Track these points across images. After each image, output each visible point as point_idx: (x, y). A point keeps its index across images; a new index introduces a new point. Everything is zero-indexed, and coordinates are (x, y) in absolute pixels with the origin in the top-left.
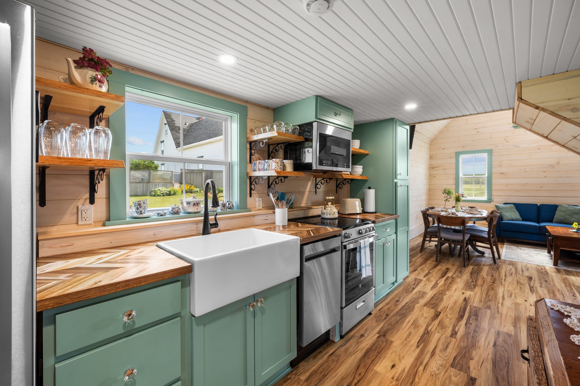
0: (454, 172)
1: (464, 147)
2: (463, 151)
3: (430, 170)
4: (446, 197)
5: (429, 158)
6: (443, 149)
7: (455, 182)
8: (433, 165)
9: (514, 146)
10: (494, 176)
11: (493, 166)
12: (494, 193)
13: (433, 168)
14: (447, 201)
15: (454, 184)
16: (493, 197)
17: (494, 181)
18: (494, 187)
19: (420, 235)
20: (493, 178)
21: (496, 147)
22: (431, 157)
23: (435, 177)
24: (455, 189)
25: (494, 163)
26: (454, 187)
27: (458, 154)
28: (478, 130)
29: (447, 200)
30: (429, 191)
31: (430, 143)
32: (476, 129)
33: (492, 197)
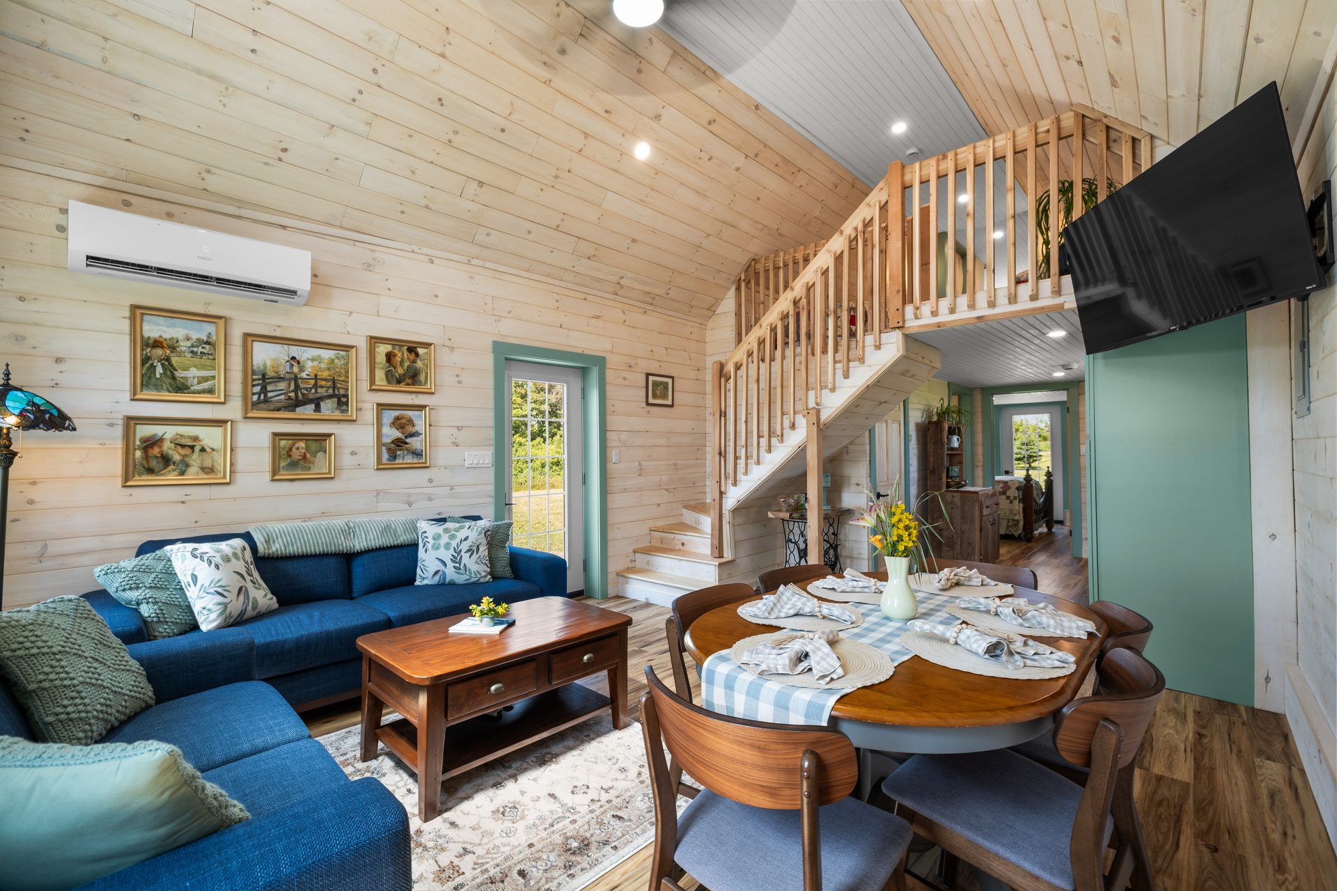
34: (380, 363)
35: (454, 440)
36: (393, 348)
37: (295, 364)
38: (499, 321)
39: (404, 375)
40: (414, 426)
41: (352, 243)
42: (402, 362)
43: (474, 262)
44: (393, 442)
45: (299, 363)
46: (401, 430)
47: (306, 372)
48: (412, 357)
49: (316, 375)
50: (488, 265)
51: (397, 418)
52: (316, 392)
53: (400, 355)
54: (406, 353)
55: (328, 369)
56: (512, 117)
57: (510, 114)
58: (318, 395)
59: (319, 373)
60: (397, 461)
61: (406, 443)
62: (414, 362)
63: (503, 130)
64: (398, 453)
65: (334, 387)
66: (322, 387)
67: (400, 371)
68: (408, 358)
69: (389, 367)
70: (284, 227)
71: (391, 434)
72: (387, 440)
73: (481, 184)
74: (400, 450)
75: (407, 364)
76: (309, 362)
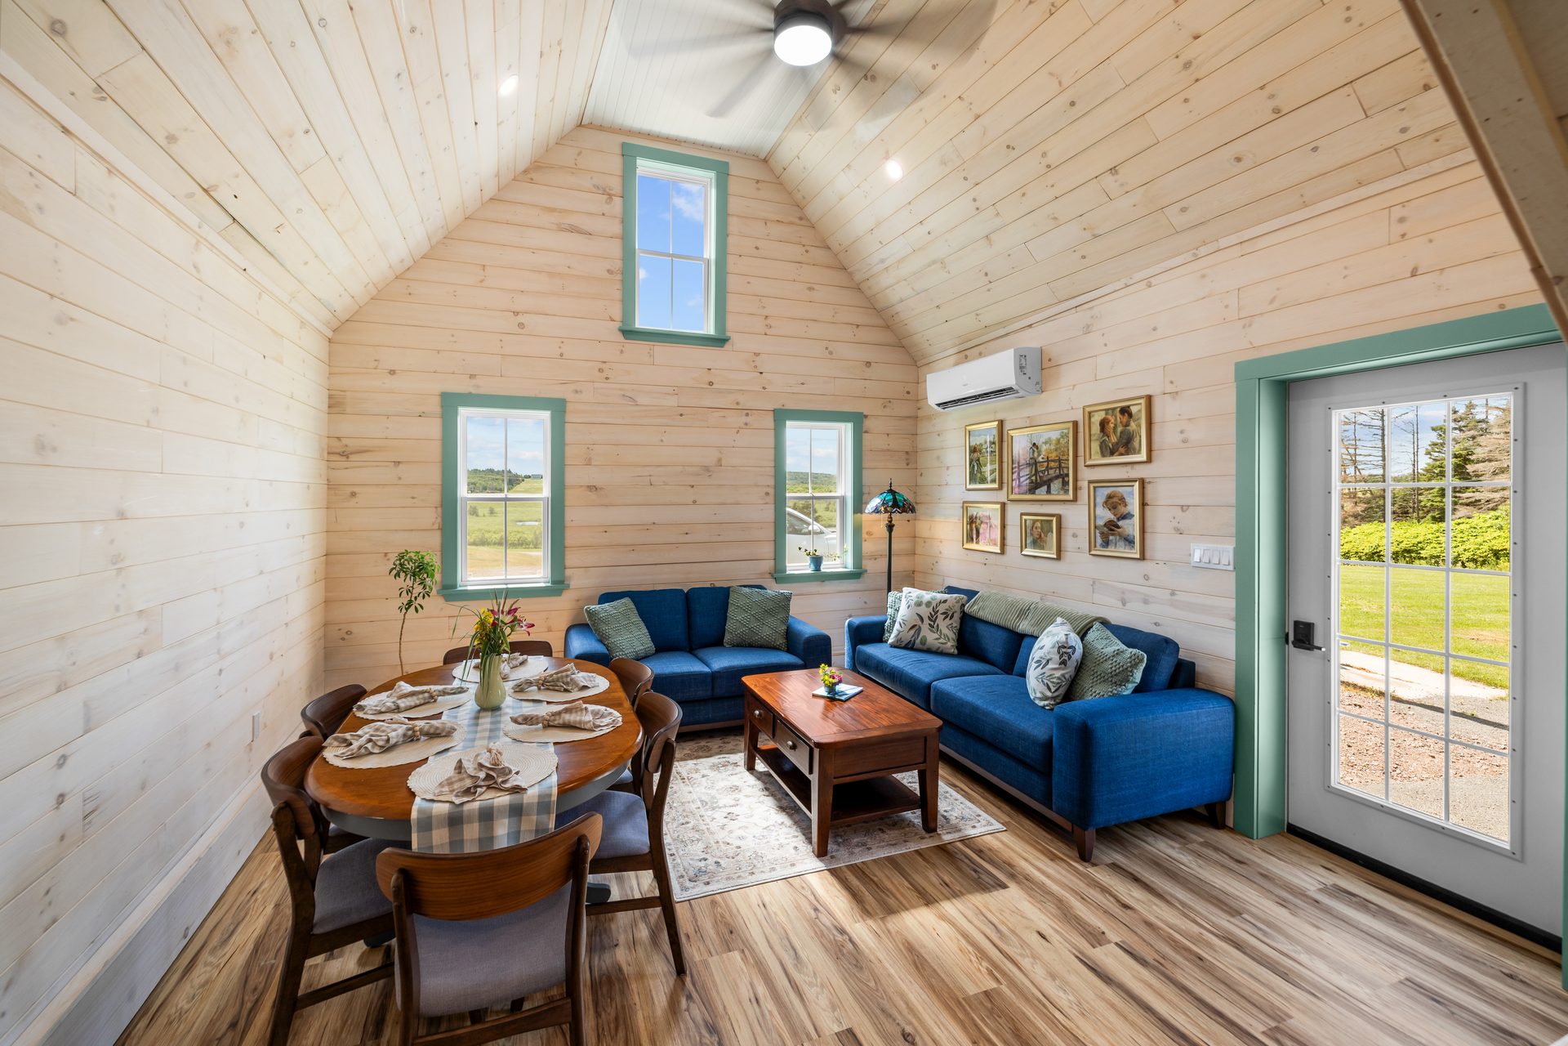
0: (434, 475)
1: (472, 376)
2: (470, 394)
3: (333, 465)
4: (408, 591)
5: (325, 407)
6: (392, 372)
7: (439, 520)
8: (345, 441)
9: (623, 395)
10: (570, 496)
11: (567, 462)
12: (571, 559)
13: (345, 455)
14: (413, 608)
15: (436, 526)
16: (568, 572)
17: (572, 515)
18: (571, 538)
19: (262, 846)
20: (567, 503)
21: (576, 392)
22: (335, 404)
23: (353, 494)
24: (439, 548)
25: (569, 451)
26: (435, 539)
27: (450, 403)
28: (521, 319)
29: (409, 604)
30: (327, 563)
31: (330, 334)
32: (516, 313)
33: (564, 573)
34: (1094, 435)
35: (1176, 525)
36: (1106, 414)
37: (1035, 449)
38: (1250, 325)
39: (1117, 443)
40: (1126, 505)
41: (1074, 311)
42: (1115, 428)
43: (1203, 251)
44: (1105, 525)
45: (1037, 448)
46: (1113, 511)
47: (1042, 456)
48: (1125, 419)
49: (1048, 458)
50: (1224, 242)
51: (1110, 497)
52: (1048, 474)
53: (1113, 421)
54: (1118, 415)
55: (1056, 450)
56: (1065, 84)
57: (1060, 83)
58: (1049, 477)
59: (1050, 455)
60: (1109, 548)
61: (1118, 527)
62: (1127, 425)
63: (1073, 104)
64: (1111, 538)
65: (1060, 467)
66: (1052, 468)
67: (1114, 439)
68: (1121, 422)
69: (1103, 437)
70: (1030, 326)
71: (1105, 515)
72: (1100, 523)
73: (1113, 170)
74: (1113, 535)
75: (1119, 429)
76: (1044, 445)
